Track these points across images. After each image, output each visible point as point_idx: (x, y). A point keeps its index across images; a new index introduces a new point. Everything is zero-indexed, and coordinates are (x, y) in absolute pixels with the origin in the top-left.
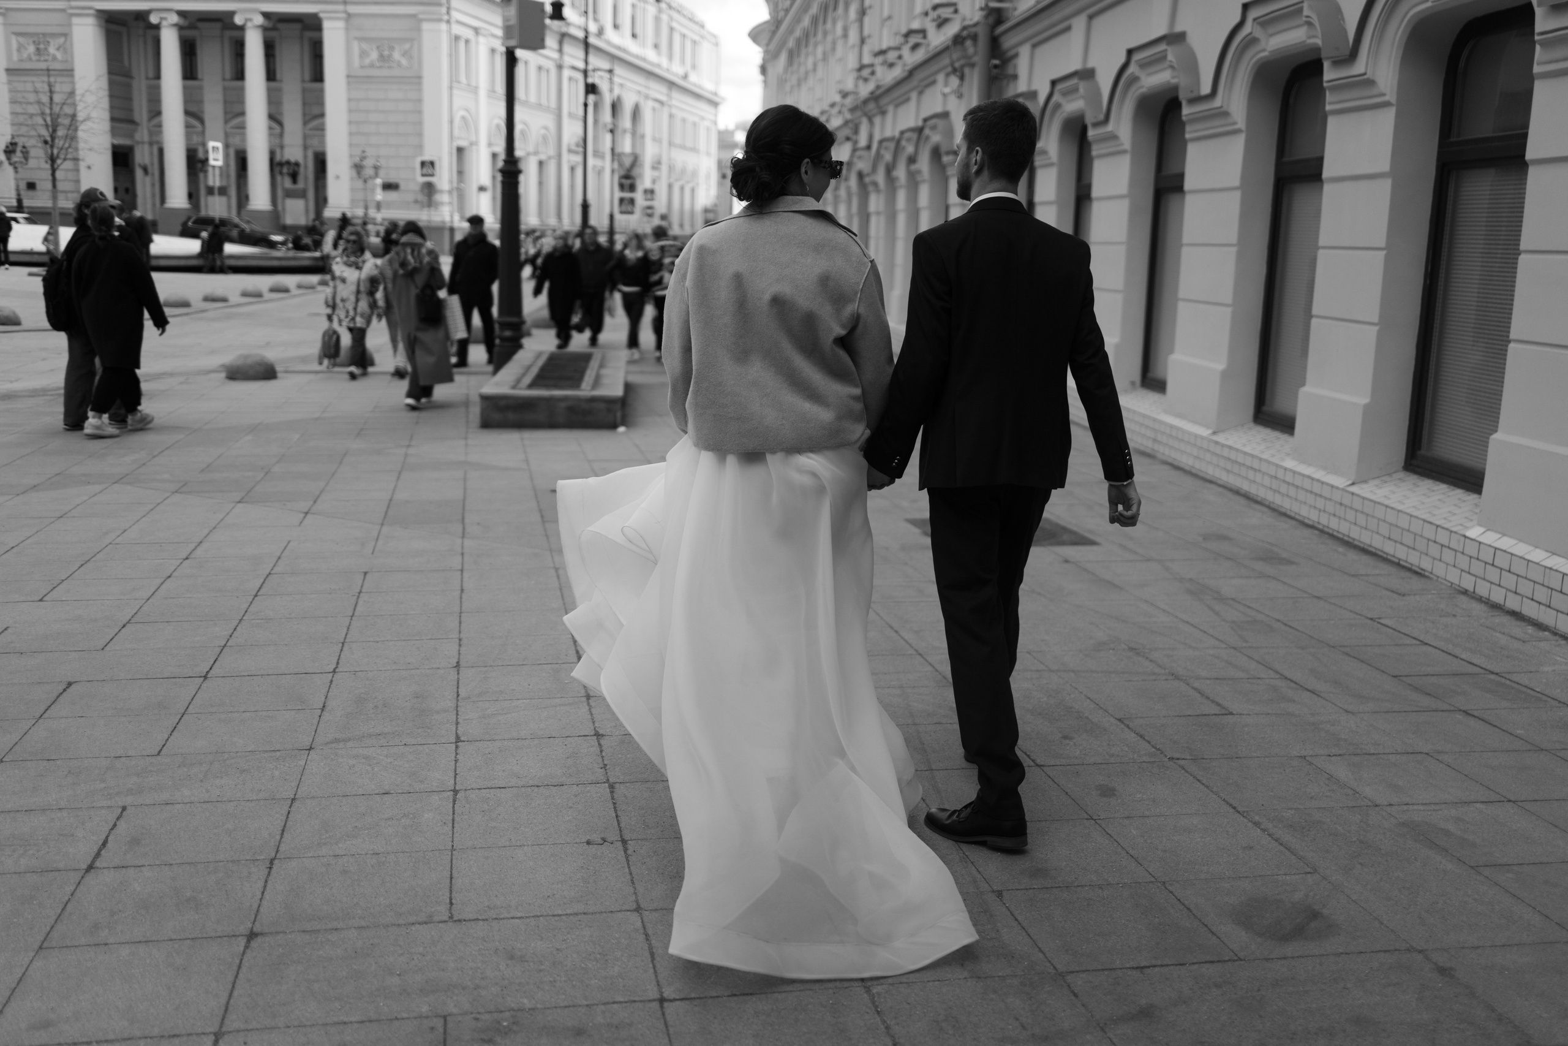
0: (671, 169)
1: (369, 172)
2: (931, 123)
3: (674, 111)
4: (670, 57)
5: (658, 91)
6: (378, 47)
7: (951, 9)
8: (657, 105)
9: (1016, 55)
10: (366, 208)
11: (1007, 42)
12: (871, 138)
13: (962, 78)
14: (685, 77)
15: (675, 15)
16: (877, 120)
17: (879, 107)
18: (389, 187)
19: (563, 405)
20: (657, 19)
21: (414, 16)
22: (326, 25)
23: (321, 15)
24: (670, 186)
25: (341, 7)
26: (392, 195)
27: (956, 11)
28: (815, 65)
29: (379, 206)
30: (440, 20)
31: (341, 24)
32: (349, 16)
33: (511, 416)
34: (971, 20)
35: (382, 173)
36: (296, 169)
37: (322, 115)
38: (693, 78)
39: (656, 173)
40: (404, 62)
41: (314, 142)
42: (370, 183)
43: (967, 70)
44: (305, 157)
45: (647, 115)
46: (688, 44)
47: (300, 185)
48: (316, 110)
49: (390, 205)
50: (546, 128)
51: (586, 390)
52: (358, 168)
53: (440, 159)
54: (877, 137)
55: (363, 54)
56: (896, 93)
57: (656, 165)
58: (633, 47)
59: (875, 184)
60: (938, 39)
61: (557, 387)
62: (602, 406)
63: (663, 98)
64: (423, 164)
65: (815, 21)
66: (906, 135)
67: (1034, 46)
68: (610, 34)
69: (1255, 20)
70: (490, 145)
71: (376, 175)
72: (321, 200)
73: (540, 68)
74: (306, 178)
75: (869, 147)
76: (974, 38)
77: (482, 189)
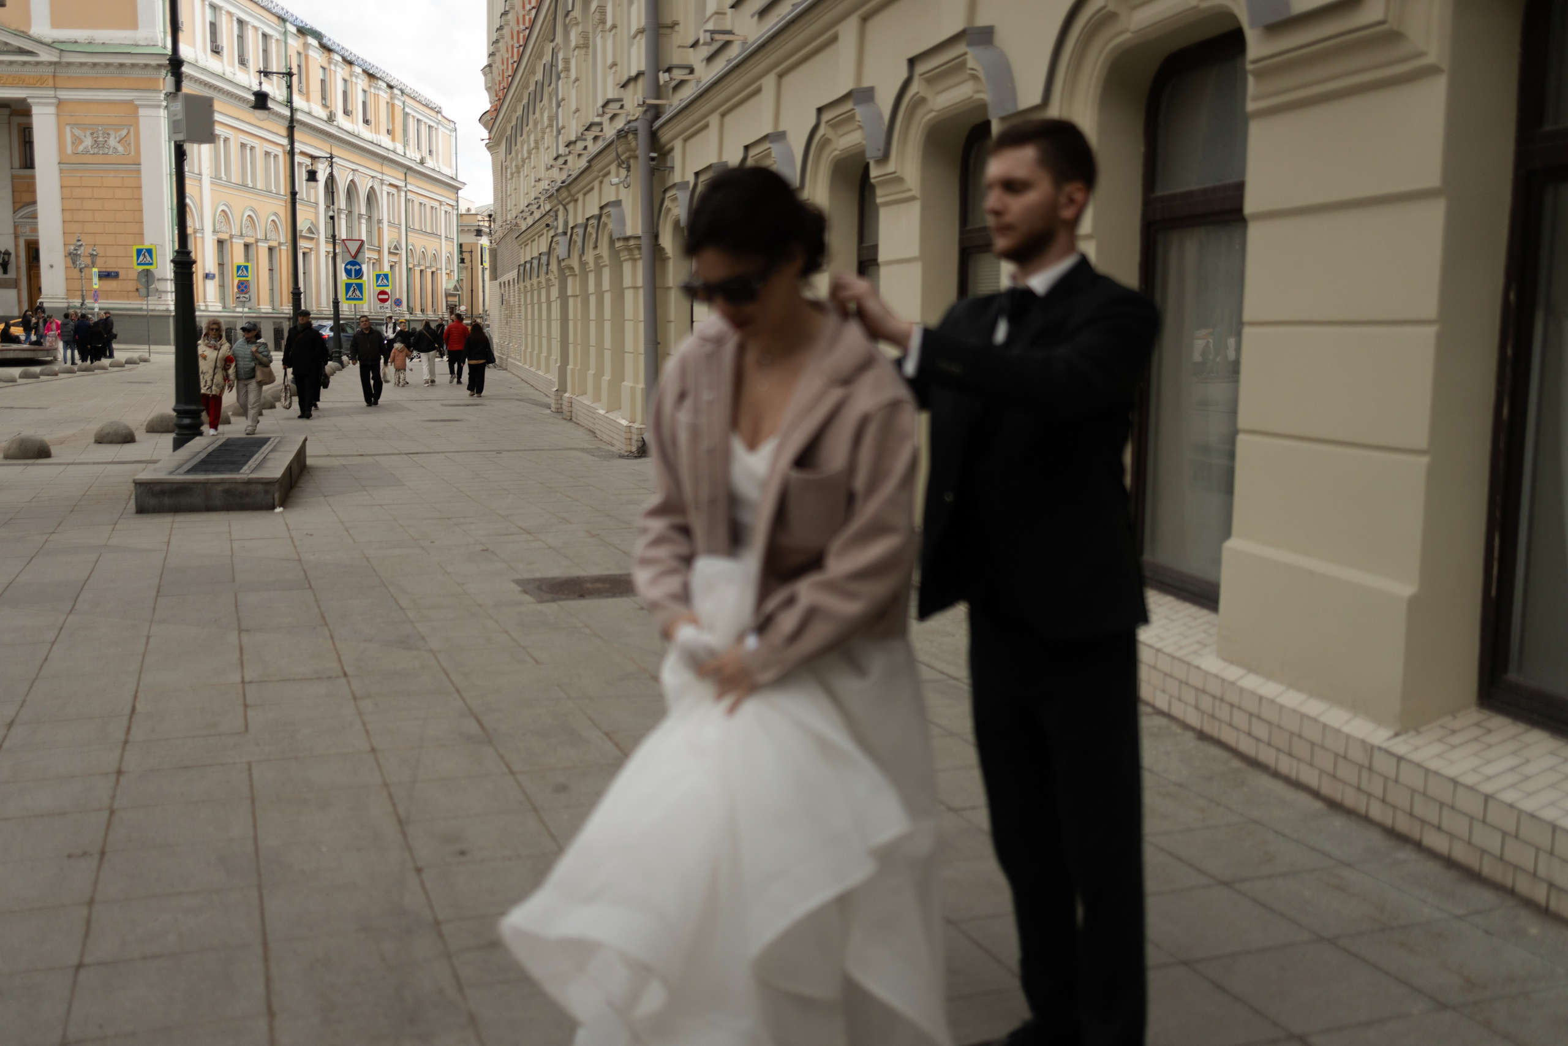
0: (410, 253)
1: (84, 261)
2: (605, 211)
3: (410, 196)
4: (406, 144)
5: (394, 176)
6: (92, 134)
7: (618, 105)
8: (394, 191)
9: (672, 149)
10: (83, 298)
11: (665, 136)
12: (566, 223)
13: (628, 169)
14: (422, 162)
15: (409, 101)
16: (571, 207)
17: (570, 195)
18: (105, 276)
19: (220, 488)
20: (391, 106)
21: (131, 102)
22: (35, 110)
23: (29, 100)
24: (409, 270)
25: (52, 93)
26: (111, 284)
27: (622, 107)
28: (529, 153)
29: (96, 296)
30: (159, 106)
31: (52, 110)
32: (60, 103)
33: (167, 501)
34: (634, 115)
35: (99, 261)
36: (6, 257)
37: (34, 203)
38: (430, 163)
39: (395, 259)
40: (120, 149)
41: (26, 233)
42: (86, 271)
43: (632, 161)
44: (17, 246)
45: (383, 200)
46: (424, 130)
47: (12, 274)
48: (26, 198)
49: (108, 295)
50: (276, 214)
51: (246, 473)
52: (73, 257)
53: (162, 246)
54: (571, 225)
55: (77, 141)
56: (582, 182)
57: (394, 251)
58: (365, 133)
59: (571, 268)
60: (610, 131)
61: (215, 471)
62: (260, 487)
63: (401, 184)
64: (139, 252)
65: (526, 108)
66: (590, 222)
67: (686, 140)
68: (341, 119)
69: (827, 122)
70: (214, 231)
71: (94, 265)
72: (35, 289)
73: (267, 154)
74: (18, 268)
75: (565, 233)
76: (635, 132)
77: (207, 276)
